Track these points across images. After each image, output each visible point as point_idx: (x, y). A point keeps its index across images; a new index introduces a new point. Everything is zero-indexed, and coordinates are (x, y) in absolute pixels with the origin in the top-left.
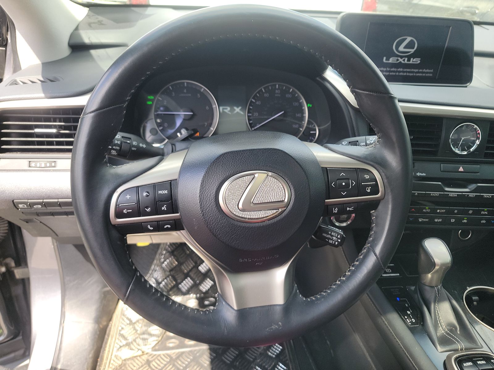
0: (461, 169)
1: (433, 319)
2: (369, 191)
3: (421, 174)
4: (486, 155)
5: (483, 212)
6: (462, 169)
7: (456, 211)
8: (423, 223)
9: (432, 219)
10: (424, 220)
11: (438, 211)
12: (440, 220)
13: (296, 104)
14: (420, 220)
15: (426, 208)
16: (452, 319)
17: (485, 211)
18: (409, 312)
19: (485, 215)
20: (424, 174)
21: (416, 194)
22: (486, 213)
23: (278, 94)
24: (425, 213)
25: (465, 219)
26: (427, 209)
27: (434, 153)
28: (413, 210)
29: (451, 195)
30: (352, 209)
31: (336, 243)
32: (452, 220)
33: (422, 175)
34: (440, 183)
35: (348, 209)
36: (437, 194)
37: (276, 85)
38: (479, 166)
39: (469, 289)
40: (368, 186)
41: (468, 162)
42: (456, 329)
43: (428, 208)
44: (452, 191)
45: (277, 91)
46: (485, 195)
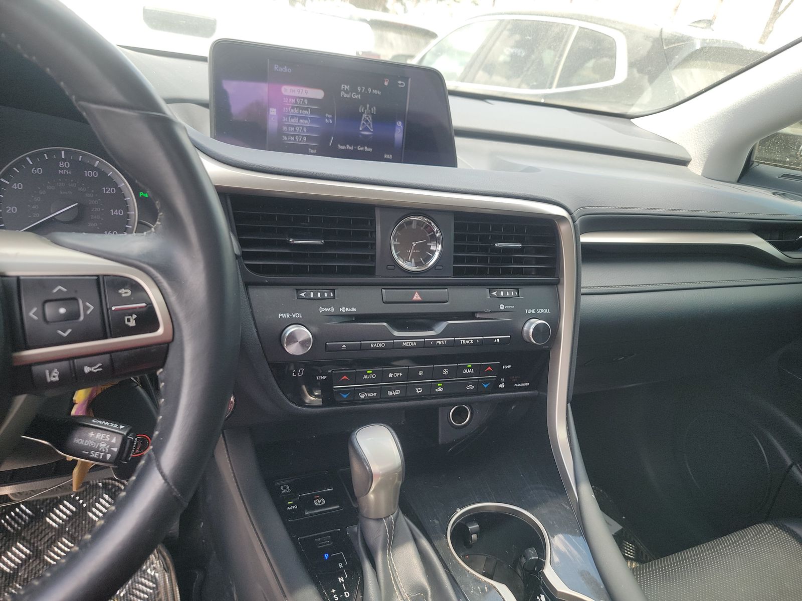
0: (417, 297)
1: (382, 584)
2: (132, 323)
3: (347, 309)
4: (457, 272)
5: (466, 371)
6: (419, 297)
7: (421, 373)
8: (366, 401)
9: (382, 391)
10: (369, 395)
11: (391, 375)
12: (397, 392)
13: (112, 190)
14: (362, 396)
15: (368, 372)
16: (419, 575)
17: (470, 368)
18: (341, 580)
19: (470, 375)
20: (353, 309)
21: (344, 346)
22: (471, 371)
23: (64, 169)
24: (366, 381)
25: (440, 386)
26: (370, 374)
27: (370, 271)
28: (345, 377)
29: (406, 344)
30: (98, 368)
31: (109, 456)
32: (419, 390)
33: (350, 310)
34: (385, 324)
35: (87, 369)
36: (381, 344)
37: (60, 151)
38: (446, 290)
39: (460, 512)
40: (130, 312)
41: (429, 285)
42: (426, 593)
43: (371, 372)
44: (409, 338)
45: (61, 164)
46: (464, 340)
